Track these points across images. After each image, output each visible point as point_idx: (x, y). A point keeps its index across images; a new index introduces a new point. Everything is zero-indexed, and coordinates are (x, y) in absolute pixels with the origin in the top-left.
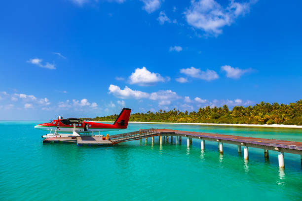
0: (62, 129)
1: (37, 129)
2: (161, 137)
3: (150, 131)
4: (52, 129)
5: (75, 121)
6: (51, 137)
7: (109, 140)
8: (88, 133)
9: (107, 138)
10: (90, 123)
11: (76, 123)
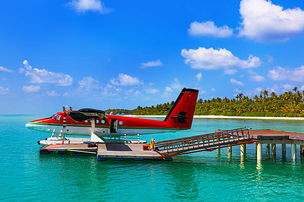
0: (72, 129)
1: (29, 128)
2: (259, 146)
3: (235, 134)
4: (54, 128)
5: (93, 114)
6: (53, 143)
7: (156, 149)
8: (119, 136)
9: (151, 147)
10: (120, 119)
11: (96, 118)
